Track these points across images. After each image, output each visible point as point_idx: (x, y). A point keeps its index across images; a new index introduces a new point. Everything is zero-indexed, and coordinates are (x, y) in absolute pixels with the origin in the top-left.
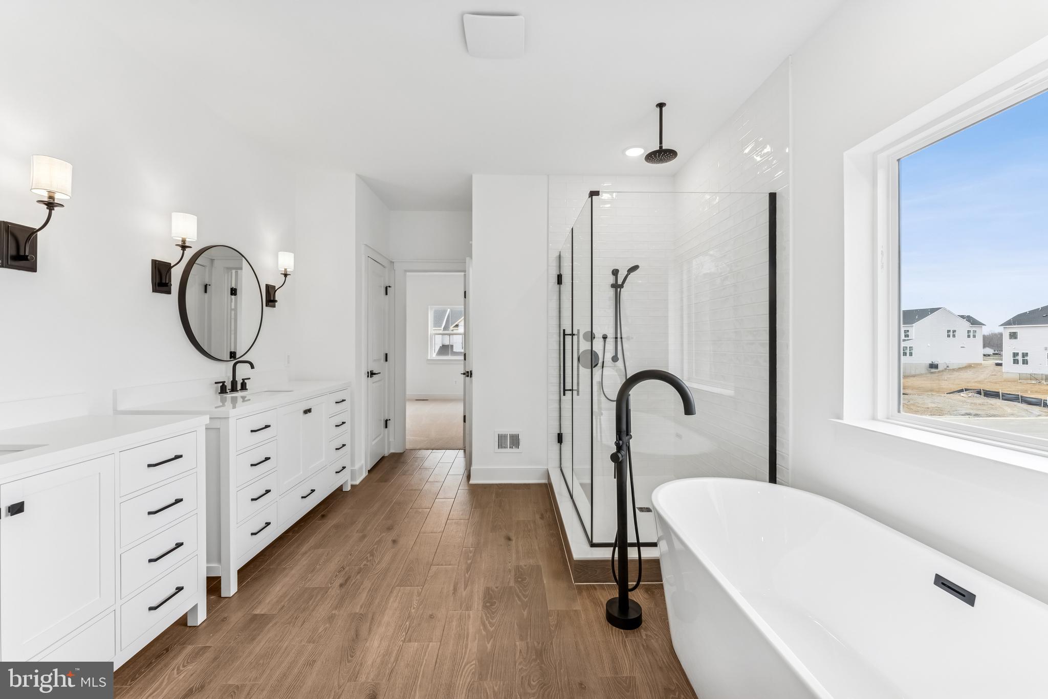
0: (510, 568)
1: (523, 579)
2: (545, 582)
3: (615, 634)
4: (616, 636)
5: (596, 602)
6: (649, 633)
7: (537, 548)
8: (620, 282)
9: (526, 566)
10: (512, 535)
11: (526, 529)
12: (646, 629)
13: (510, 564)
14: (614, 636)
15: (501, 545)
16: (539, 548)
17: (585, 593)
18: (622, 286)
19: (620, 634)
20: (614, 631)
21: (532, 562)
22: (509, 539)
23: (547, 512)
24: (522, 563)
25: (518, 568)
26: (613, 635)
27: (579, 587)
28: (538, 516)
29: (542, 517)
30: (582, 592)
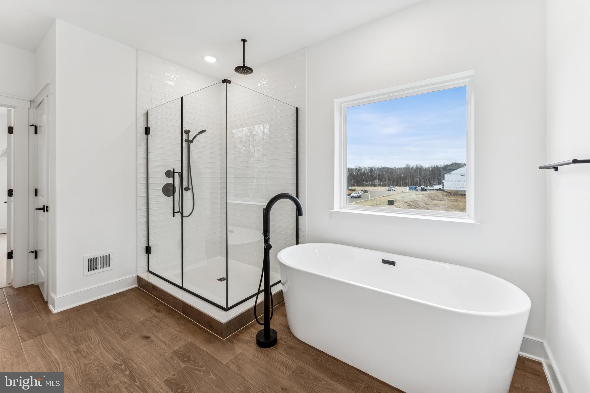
0: (169, 356)
1: (189, 357)
2: (205, 350)
3: (271, 352)
4: (272, 352)
5: (247, 342)
6: (284, 340)
7: (176, 332)
8: (191, 139)
9: (180, 348)
10: (145, 333)
11: (154, 324)
12: (281, 339)
13: (167, 354)
14: (272, 353)
15: (145, 345)
16: (178, 331)
17: (235, 341)
18: (192, 141)
19: (273, 350)
20: (269, 350)
21: (182, 343)
22: (147, 338)
23: (158, 306)
24: (176, 348)
25: (176, 353)
26: (270, 353)
27: (229, 340)
28: (154, 312)
29: (158, 311)
30: (233, 341)
